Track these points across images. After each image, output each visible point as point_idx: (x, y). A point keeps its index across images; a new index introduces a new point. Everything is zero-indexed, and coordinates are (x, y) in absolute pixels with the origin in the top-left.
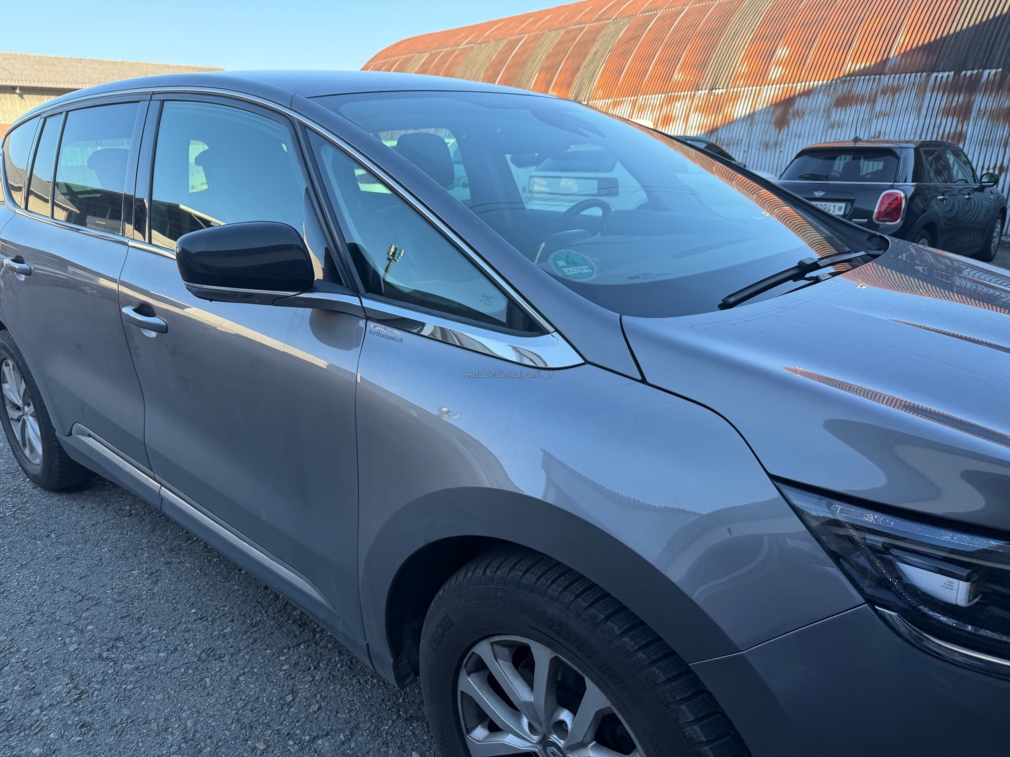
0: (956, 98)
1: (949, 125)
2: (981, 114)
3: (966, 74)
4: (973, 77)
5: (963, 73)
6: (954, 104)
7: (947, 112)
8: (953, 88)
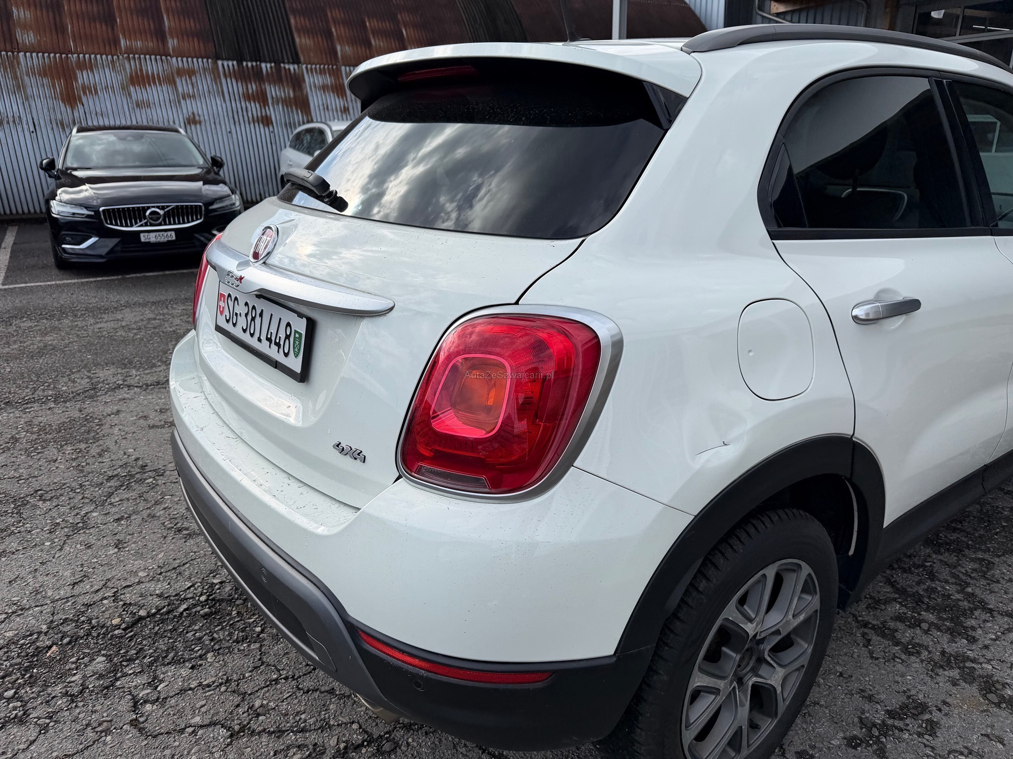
0: (249, 86)
1: (254, 109)
2: (277, 101)
3: (247, 65)
4: (255, 68)
5: (245, 64)
6: (250, 91)
7: (248, 97)
8: (242, 76)
